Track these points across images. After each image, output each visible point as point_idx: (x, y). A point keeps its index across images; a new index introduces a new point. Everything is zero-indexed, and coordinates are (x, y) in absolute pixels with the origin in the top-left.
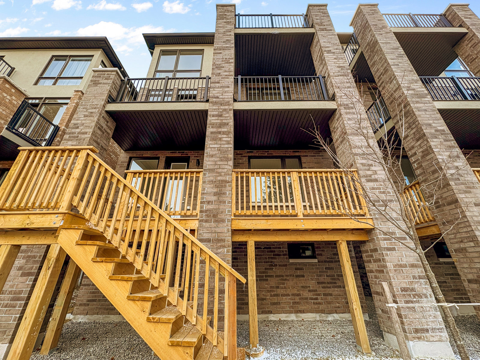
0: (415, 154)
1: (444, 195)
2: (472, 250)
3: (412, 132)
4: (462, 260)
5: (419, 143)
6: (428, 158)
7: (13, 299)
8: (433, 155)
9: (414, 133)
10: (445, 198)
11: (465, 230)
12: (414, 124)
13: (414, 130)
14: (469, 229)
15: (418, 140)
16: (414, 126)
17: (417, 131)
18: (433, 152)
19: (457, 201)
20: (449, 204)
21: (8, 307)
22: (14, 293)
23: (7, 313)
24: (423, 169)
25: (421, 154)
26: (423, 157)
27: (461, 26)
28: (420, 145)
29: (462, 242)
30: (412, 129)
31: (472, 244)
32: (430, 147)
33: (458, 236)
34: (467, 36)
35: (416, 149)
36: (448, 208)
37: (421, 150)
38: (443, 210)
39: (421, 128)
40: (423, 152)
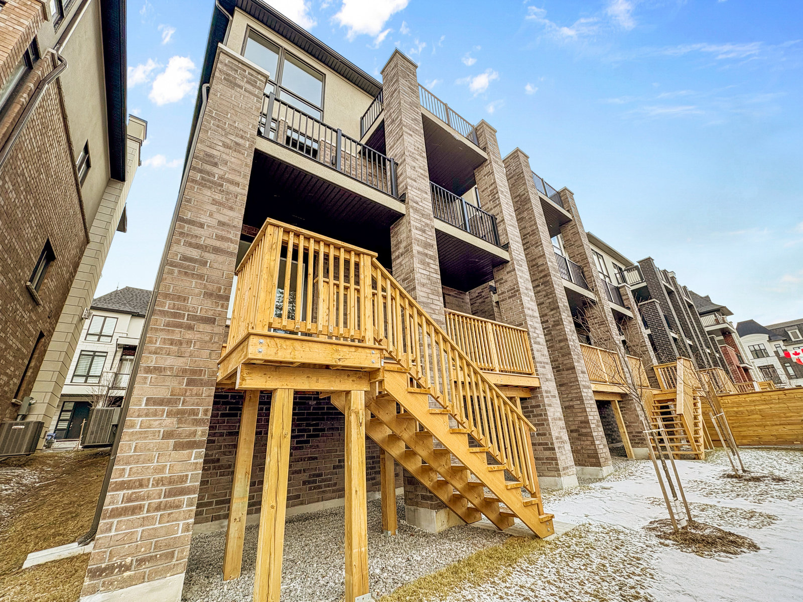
0: (547, 321)
1: (565, 362)
2: (578, 407)
3: (548, 301)
4: (569, 415)
5: (552, 312)
6: (558, 328)
7: (169, 494)
8: (562, 326)
9: (550, 303)
10: (565, 365)
11: (576, 391)
12: (551, 294)
13: (550, 300)
14: (579, 391)
15: (552, 310)
16: (550, 296)
17: (553, 302)
18: (563, 324)
19: (574, 368)
20: (568, 370)
21: (164, 509)
22: (170, 483)
23: (166, 519)
24: (552, 336)
25: (552, 323)
26: (553, 326)
27: (568, 211)
28: (553, 315)
29: (571, 400)
30: (549, 298)
31: (579, 402)
32: (561, 319)
33: (570, 396)
34: (571, 223)
35: (549, 317)
36: (566, 372)
37: (553, 319)
38: (562, 374)
39: (557, 300)
40: (554, 321)
